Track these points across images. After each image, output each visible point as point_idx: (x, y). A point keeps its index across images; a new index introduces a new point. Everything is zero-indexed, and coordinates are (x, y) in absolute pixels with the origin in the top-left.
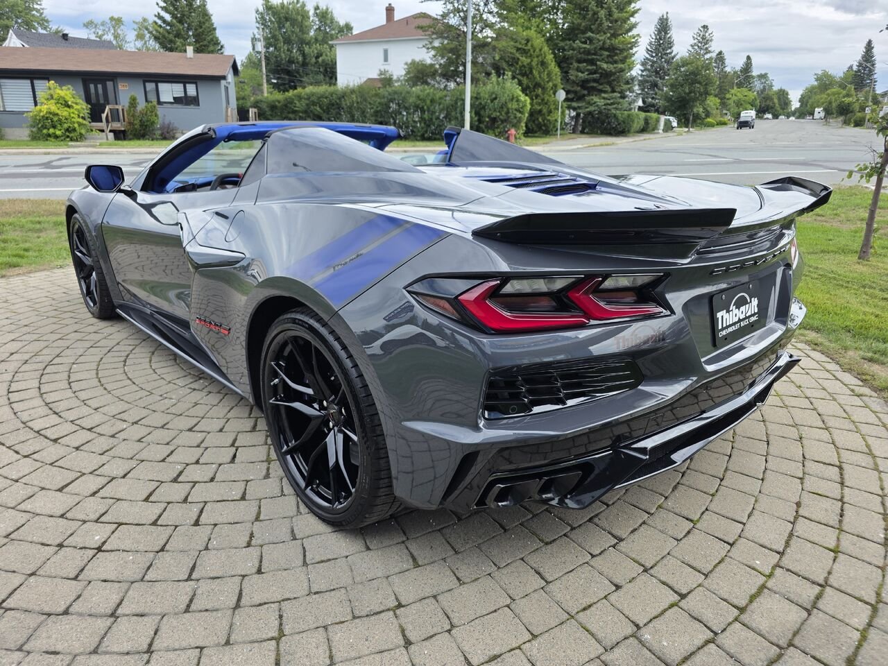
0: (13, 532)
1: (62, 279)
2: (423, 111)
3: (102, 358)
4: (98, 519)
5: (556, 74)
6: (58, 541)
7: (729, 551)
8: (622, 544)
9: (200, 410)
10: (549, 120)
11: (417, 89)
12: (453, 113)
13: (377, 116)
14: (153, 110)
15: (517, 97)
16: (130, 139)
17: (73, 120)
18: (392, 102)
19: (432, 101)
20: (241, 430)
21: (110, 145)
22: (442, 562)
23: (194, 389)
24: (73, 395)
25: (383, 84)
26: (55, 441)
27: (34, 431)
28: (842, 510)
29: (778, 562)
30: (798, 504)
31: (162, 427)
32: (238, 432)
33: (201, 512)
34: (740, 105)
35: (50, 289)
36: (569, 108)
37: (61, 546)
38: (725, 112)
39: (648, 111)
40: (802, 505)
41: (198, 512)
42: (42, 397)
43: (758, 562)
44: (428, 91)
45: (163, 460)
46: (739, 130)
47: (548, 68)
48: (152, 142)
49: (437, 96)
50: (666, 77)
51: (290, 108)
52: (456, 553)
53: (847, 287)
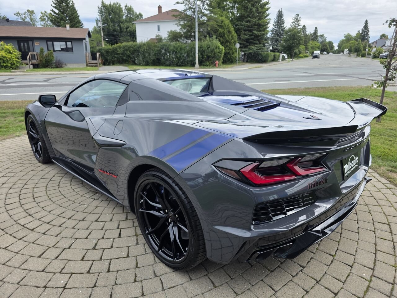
0: (20, 281)
1: (20, 142)
2: (176, 52)
3: (47, 184)
4: (61, 271)
5: (235, 36)
6: (44, 285)
7: (351, 270)
8: (304, 269)
9: (99, 210)
10: (233, 57)
11: (173, 43)
12: (190, 54)
13: (155, 55)
14: (51, 54)
15: (219, 47)
16: (41, 68)
17: (13, 59)
18: (163, 49)
19: (181, 49)
20: (121, 220)
21: (31, 71)
22: (226, 284)
23: (95, 199)
24: (37, 205)
25: (158, 41)
26: (33, 230)
27: (21, 225)
28: (394, 246)
29: (373, 274)
30: (375, 244)
31: (83, 220)
32: (120, 221)
33: (110, 265)
34: (314, 48)
35: (16, 148)
36: (241, 51)
37: (45, 287)
38: (307, 51)
39: (274, 52)
40: (377, 244)
41: (108, 265)
42: (22, 207)
43: (364, 275)
44: (179, 44)
45: (87, 238)
46: (314, 60)
47: (231, 33)
48: (51, 69)
49: (183, 47)
50: (282, 37)
51: (116, 52)
52: (232, 279)
53: (374, 135)
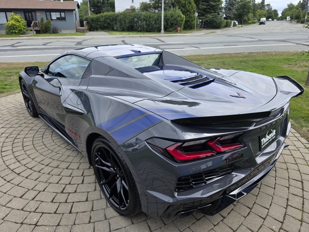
0: (5, 217)
1: (19, 98)
2: (146, 21)
3: (34, 135)
4: (35, 211)
5: (194, 7)
6: (21, 222)
7: (263, 222)
8: (225, 220)
9: (70, 159)
10: (192, 24)
11: (144, 13)
12: (157, 22)
13: (130, 23)
14: (49, 22)
15: (180, 16)
16: (42, 33)
17: (21, 27)
18: (136, 18)
19: (150, 17)
20: (85, 168)
21: (35, 36)
22: (159, 229)
23: (68, 149)
24: (24, 153)
25: (132, 11)
26: (19, 174)
27: (11, 170)
28: (303, 202)
29: (281, 227)
30: (288, 199)
31: (57, 167)
32: (84, 169)
33: (72, 207)
34: (261, 16)
35: (15, 103)
36: (199, 19)
37: (22, 223)
38: (255, 18)
39: (227, 19)
40: (289, 200)
41: (71, 207)
42: (13, 154)
43: (274, 227)
44: (148, 14)
45: (57, 183)
46: (260, 25)
47: (191, 4)
48: (49, 34)
49: (152, 16)
50: (234, 6)
51: (99, 20)
52: (165, 225)
53: (301, 98)
